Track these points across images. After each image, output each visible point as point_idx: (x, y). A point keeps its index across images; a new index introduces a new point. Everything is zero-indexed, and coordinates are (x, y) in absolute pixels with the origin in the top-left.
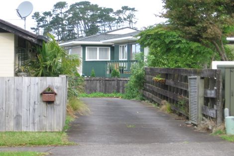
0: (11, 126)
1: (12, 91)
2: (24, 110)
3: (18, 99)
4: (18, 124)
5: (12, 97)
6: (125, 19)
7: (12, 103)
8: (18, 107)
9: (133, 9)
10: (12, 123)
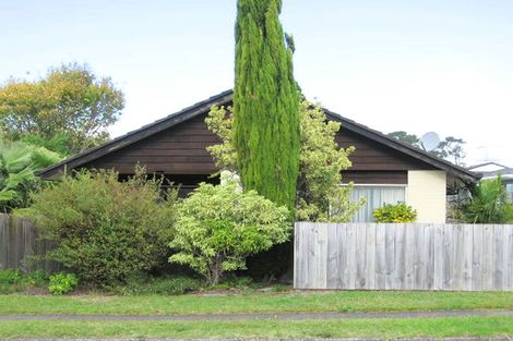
0: (489, 284)
1: (490, 241)
2: (505, 264)
3: (497, 251)
4: (498, 282)
5: (490, 249)
6: (450, 153)
7: (491, 257)
8: (498, 261)
9: (460, 141)
10: (490, 282)
